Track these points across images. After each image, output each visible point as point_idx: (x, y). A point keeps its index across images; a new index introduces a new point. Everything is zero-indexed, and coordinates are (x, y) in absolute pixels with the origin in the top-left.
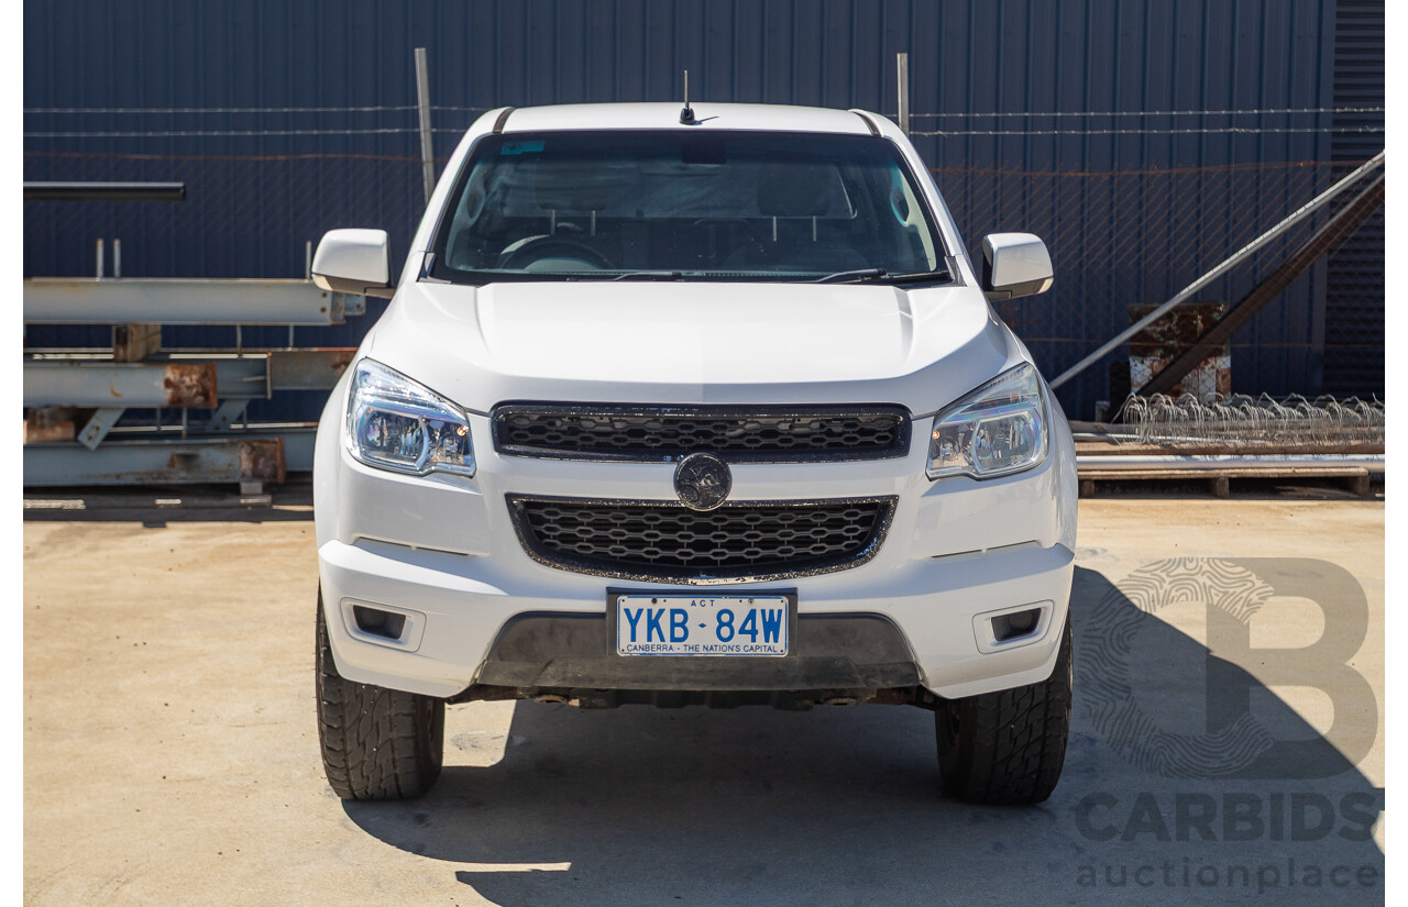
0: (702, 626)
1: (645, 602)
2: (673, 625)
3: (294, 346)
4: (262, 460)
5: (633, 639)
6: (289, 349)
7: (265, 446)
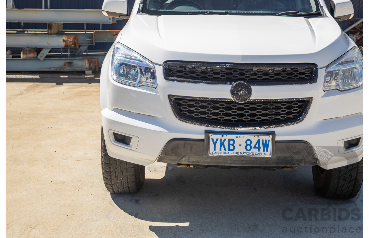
0: (240, 145)
1: (219, 136)
2: (229, 145)
4: (92, 64)
5: (215, 149)
7: (93, 60)
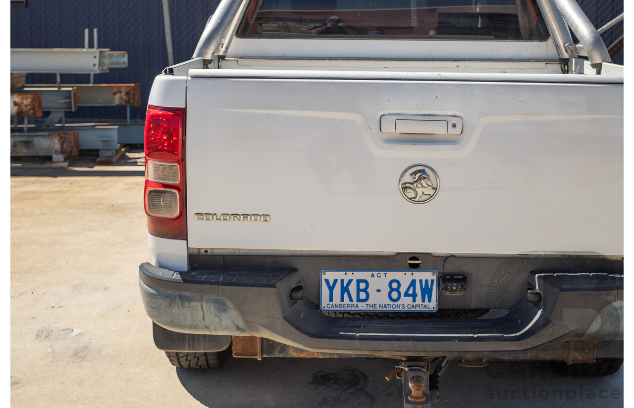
3: (94, 83)
6: (90, 85)
